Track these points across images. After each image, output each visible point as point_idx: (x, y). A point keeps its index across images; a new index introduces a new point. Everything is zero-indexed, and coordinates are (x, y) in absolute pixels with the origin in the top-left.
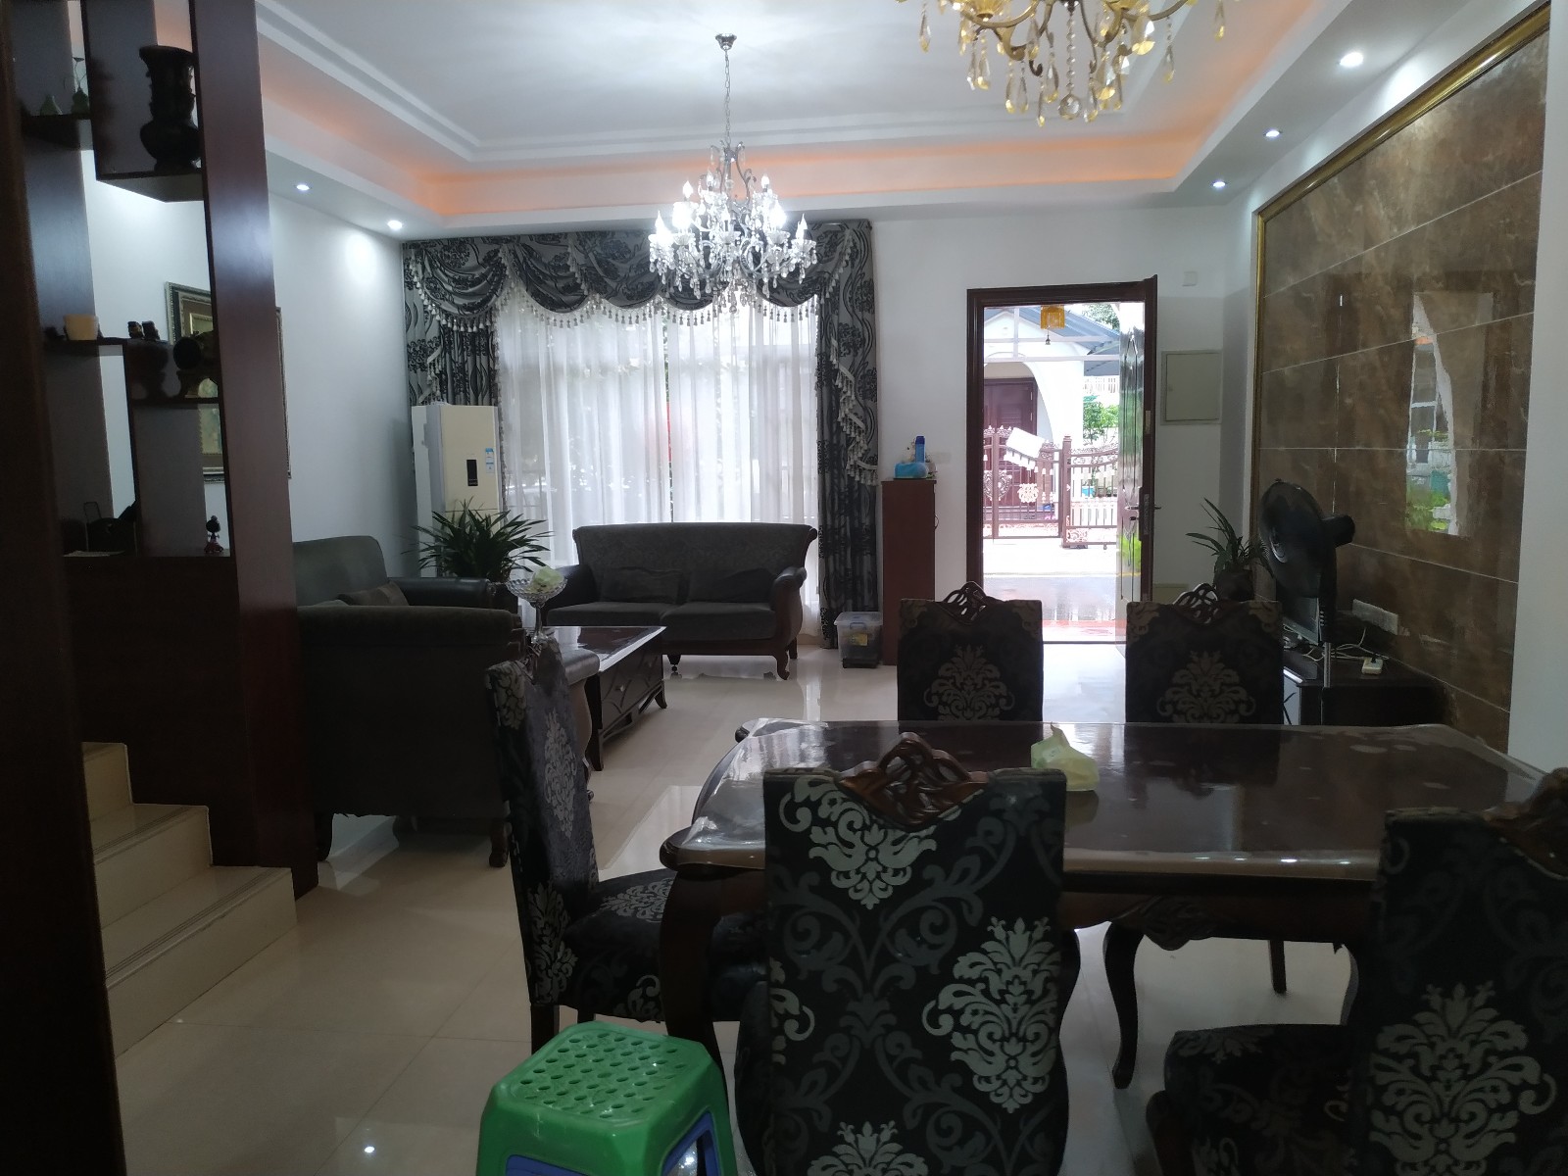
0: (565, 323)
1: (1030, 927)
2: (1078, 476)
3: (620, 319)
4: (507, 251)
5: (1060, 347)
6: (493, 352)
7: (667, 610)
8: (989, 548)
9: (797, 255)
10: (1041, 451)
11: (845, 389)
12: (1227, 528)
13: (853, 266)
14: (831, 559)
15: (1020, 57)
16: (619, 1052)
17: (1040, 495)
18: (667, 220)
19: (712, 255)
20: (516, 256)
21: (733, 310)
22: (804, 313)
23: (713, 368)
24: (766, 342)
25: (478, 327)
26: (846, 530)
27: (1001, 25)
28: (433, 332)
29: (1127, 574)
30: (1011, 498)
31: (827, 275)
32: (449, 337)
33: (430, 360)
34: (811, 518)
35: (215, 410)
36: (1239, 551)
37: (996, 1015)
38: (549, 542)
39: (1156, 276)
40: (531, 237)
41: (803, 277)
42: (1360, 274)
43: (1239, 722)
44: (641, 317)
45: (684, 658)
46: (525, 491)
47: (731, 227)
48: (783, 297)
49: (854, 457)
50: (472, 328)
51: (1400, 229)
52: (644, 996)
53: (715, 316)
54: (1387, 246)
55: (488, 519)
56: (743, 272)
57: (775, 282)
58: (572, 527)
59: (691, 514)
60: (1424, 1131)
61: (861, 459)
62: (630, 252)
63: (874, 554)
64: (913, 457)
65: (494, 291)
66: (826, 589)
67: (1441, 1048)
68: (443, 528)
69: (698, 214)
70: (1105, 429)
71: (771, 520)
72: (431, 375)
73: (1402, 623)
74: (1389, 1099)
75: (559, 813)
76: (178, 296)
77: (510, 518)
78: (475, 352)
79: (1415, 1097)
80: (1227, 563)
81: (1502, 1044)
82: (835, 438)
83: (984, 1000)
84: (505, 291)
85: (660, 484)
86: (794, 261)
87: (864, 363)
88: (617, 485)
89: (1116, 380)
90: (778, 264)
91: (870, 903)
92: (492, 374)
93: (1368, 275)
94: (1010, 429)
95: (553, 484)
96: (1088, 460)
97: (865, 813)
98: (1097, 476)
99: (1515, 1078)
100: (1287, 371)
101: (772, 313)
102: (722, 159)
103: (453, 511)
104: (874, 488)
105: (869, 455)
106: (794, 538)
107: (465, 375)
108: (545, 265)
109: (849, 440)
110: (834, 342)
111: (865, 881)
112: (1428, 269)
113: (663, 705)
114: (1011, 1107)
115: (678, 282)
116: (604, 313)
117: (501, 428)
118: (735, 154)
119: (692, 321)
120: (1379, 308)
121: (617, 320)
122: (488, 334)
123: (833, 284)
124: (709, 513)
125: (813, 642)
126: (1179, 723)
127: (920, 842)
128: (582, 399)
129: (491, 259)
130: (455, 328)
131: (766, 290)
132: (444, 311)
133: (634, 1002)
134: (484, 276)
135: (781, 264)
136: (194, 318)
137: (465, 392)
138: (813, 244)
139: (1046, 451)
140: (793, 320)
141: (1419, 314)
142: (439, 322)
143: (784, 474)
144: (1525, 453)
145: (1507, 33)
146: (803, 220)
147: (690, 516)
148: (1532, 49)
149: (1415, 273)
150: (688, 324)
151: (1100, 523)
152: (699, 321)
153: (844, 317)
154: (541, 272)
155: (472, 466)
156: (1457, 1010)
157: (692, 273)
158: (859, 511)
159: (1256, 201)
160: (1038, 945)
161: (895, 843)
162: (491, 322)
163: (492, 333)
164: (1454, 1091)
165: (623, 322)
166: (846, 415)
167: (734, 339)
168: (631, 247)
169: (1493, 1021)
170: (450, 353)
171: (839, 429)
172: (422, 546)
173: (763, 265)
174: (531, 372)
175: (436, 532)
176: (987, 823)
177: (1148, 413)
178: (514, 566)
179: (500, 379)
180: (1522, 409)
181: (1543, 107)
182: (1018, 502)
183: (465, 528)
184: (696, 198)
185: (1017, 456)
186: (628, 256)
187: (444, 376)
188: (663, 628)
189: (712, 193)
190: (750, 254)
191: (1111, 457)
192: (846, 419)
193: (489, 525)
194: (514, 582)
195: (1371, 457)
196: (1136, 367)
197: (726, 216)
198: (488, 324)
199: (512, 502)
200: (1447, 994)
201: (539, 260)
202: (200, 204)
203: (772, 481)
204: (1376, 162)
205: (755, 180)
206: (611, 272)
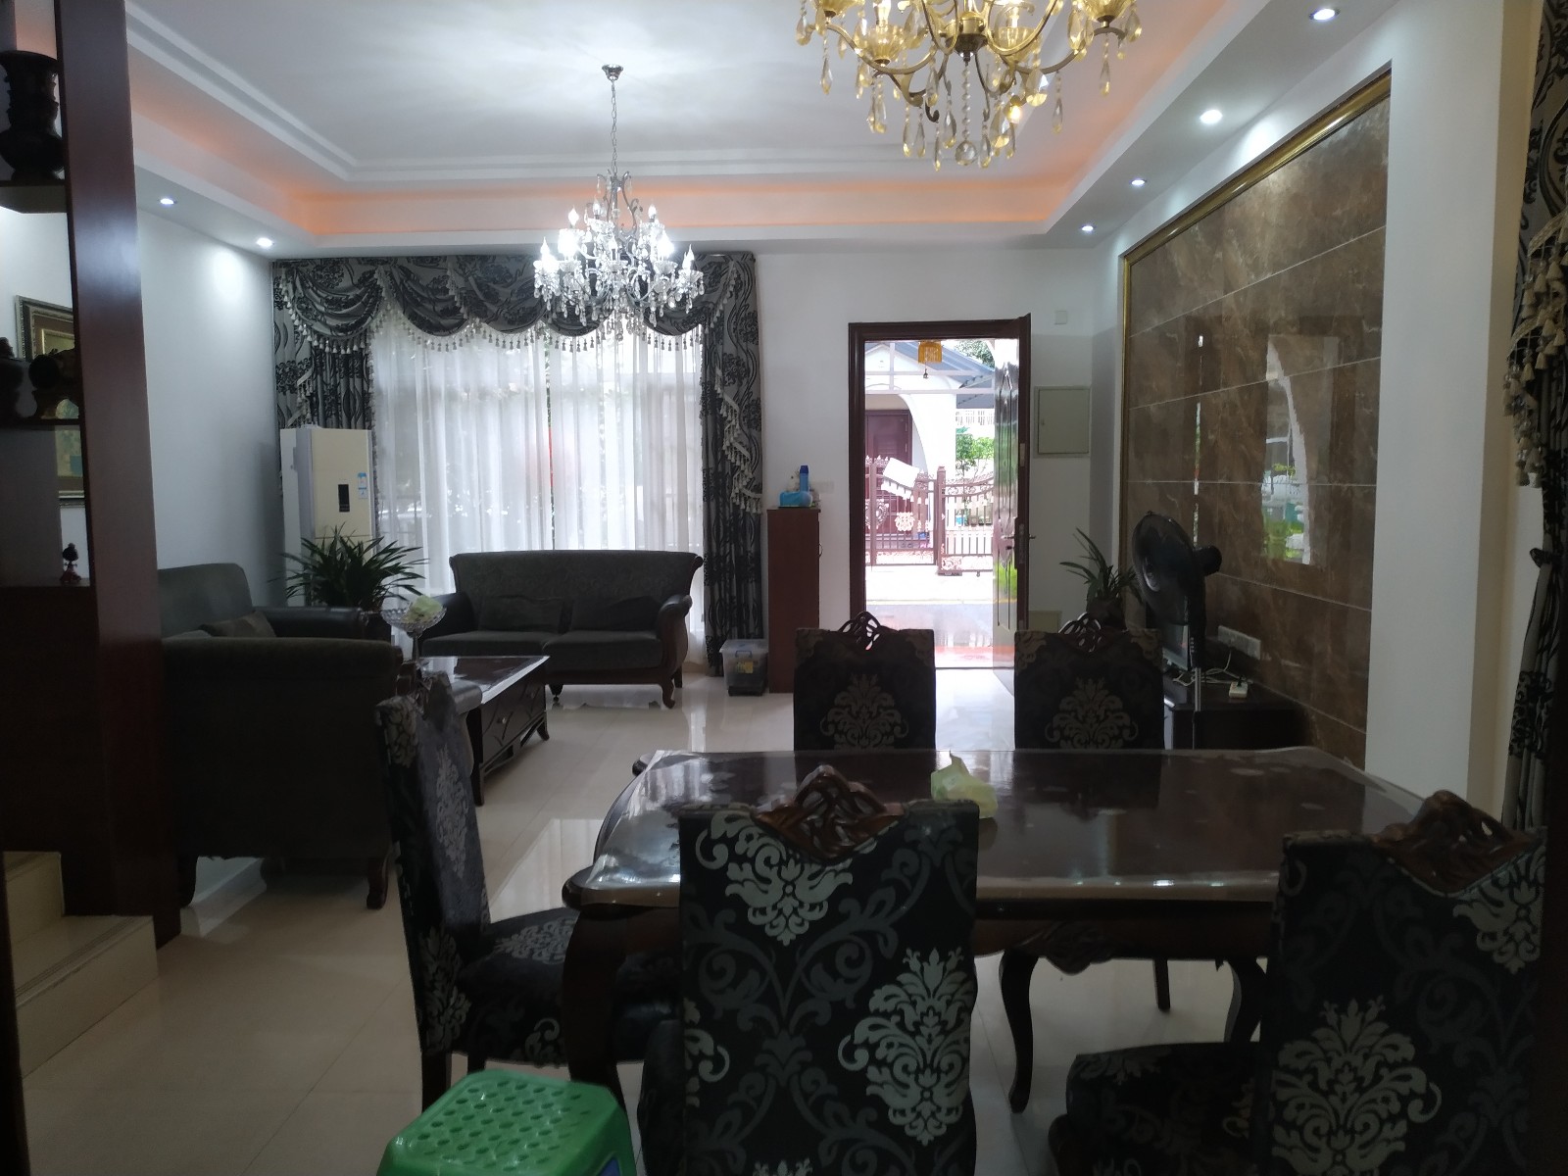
0: (443, 347)
1: (944, 958)
2: (952, 506)
3: (501, 343)
4: (383, 272)
5: (936, 381)
6: (368, 374)
7: (549, 639)
8: (871, 575)
9: (684, 285)
10: (916, 481)
11: (729, 418)
12: (1099, 557)
13: (736, 298)
14: (716, 586)
15: (918, 103)
16: (520, 1101)
17: (916, 523)
18: (553, 247)
19: (598, 282)
20: (392, 278)
21: (619, 337)
22: (688, 342)
23: (595, 394)
24: (651, 370)
25: (351, 349)
26: (731, 559)
27: (899, 72)
28: (304, 354)
29: (1004, 600)
30: (889, 525)
31: (711, 306)
32: (321, 358)
33: (300, 381)
34: (696, 545)
35: (76, 434)
36: (1110, 580)
37: (912, 1048)
38: (425, 570)
39: (1029, 315)
40: (408, 258)
41: (691, 307)
42: (1221, 317)
43: (1123, 747)
44: (523, 342)
45: (566, 688)
46: (399, 516)
47: (618, 256)
48: (667, 325)
49: (739, 485)
50: (346, 350)
51: (1257, 276)
52: (543, 1041)
53: (598, 342)
54: (1245, 291)
55: (360, 545)
56: (629, 300)
57: (661, 311)
58: (448, 553)
59: (572, 542)
60: (1322, 1144)
61: (746, 487)
62: (511, 276)
63: (759, 580)
64: (798, 487)
65: (369, 313)
66: (711, 617)
67: (1337, 1062)
68: (312, 555)
69: (584, 242)
70: (976, 460)
71: (656, 547)
72: (301, 397)
73: (1265, 648)
74: (1290, 1113)
75: (451, 853)
76: (29, 312)
77: (385, 543)
78: (348, 375)
79: (1315, 1111)
80: (1099, 592)
81: (1392, 1056)
82: (720, 466)
83: (898, 1032)
84: (381, 314)
85: (541, 511)
86: (681, 291)
87: (749, 393)
88: (496, 511)
89: (991, 413)
90: (665, 293)
91: (786, 939)
92: (366, 397)
93: (1228, 318)
94: (886, 459)
95: (428, 511)
96: (960, 490)
97: (782, 848)
98: (970, 506)
99: (1403, 1088)
100: (1153, 407)
101: (656, 341)
102: (609, 188)
103: (323, 537)
104: (759, 516)
105: (754, 484)
106: (678, 566)
107: (337, 397)
108: (422, 286)
109: (734, 469)
110: (719, 372)
111: (782, 917)
112: (1283, 315)
113: (545, 736)
114: (925, 1138)
115: (564, 309)
116: (485, 337)
117: (374, 453)
118: (622, 183)
119: (575, 347)
120: (1239, 350)
121: (497, 345)
122: (362, 357)
123: (718, 314)
124: (592, 541)
125: (698, 670)
126: (1066, 749)
127: (835, 876)
128: (460, 424)
129: (366, 280)
130: (327, 349)
131: (652, 319)
132: (316, 332)
133: (532, 1047)
134: (358, 298)
135: (668, 293)
136: (46, 334)
137: (337, 414)
138: (700, 274)
139: (922, 481)
140: (677, 349)
141: (1272, 357)
142: (311, 343)
143: (668, 502)
144: (1375, 488)
145: (1350, 98)
146: (690, 250)
147: (572, 544)
148: (1374, 114)
149: (1272, 317)
150: (572, 350)
151: (973, 551)
152: (582, 347)
153: (728, 347)
154: (419, 295)
155: (344, 491)
156: (1351, 1025)
157: (579, 301)
158: (745, 539)
159: (1122, 246)
160: (953, 975)
161: (812, 877)
162: (366, 344)
163: (366, 355)
164: (1349, 1103)
165: (504, 346)
166: (731, 444)
167: (617, 366)
168: (513, 272)
169: (1384, 1034)
170: (321, 375)
171: (724, 457)
172: (289, 574)
173: (650, 294)
174: (406, 397)
175: (306, 560)
176: (901, 855)
177: (1023, 446)
178: (387, 594)
179: (374, 402)
180: (1371, 449)
181: (1385, 168)
182: (895, 530)
183: (336, 555)
184: (582, 226)
185: (894, 485)
186: (509, 281)
187: (314, 399)
188: (545, 658)
189: (599, 221)
190: (637, 284)
191: (983, 487)
192: (731, 447)
193: (361, 552)
194: (390, 611)
195: (1232, 490)
196: (1010, 400)
197: (613, 244)
198: (362, 346)
199: (385, 528)
200: (1342, 1010)
201: (416, 282)
202: (62, 217)
203: (655, 508)
204: (1234, 211)
205: (641, 209)
206: (492, 296)
